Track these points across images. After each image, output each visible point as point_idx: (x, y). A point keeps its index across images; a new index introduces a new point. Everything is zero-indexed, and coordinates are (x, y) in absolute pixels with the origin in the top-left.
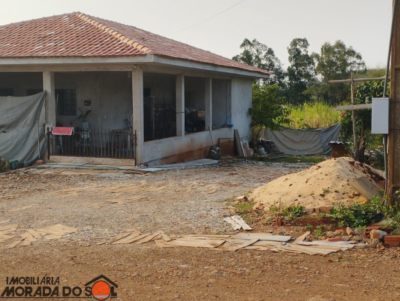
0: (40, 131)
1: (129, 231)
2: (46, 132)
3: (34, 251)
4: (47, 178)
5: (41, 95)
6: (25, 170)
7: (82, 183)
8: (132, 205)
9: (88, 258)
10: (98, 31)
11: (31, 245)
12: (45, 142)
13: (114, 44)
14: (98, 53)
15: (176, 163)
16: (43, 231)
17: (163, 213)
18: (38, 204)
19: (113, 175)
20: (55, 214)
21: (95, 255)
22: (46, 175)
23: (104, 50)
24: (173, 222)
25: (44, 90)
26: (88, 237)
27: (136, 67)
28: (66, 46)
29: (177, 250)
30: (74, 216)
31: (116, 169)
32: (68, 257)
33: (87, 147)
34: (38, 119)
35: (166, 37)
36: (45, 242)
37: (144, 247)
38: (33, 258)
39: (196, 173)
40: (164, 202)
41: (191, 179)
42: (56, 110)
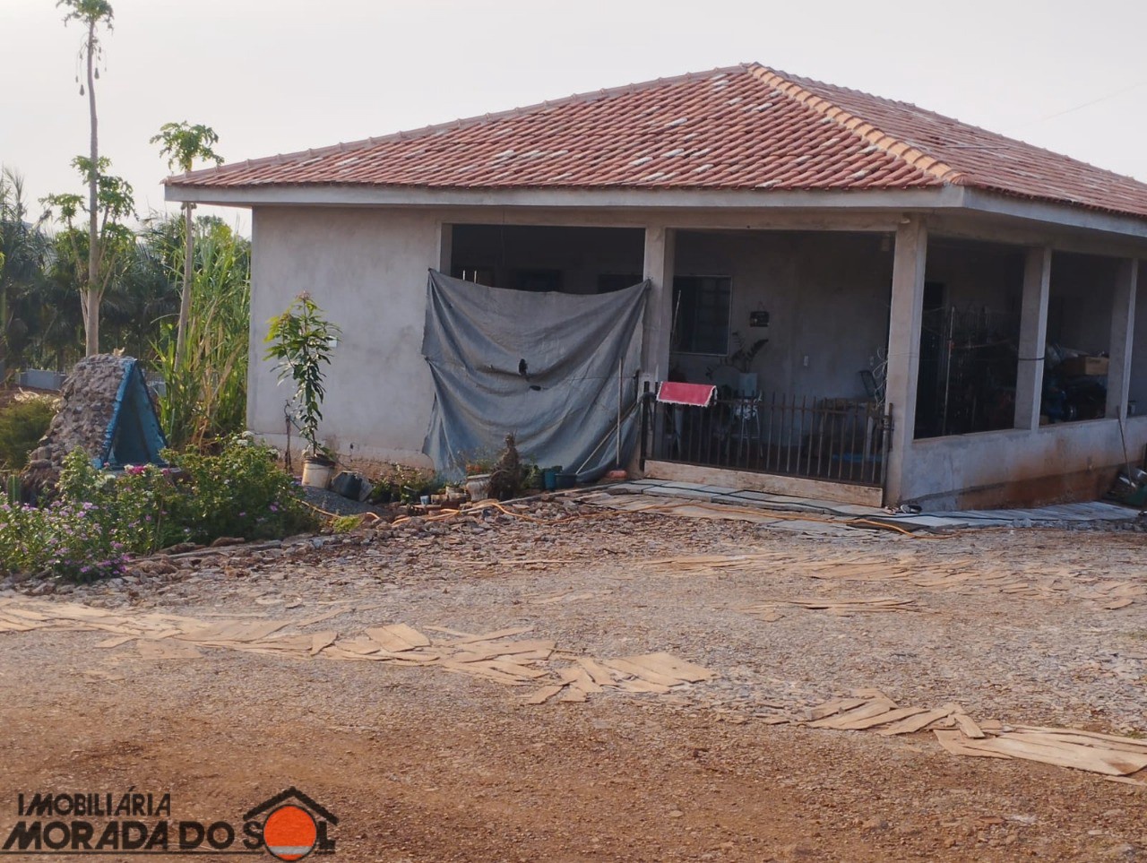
0: (624, 391)
1: (860, 694)
2: (641, 394)
3: (594, 720)
4: (634, 522)
5: (636, 293)
6: (577, 495)
7: (728, 544)
8: (871, 620)
9: (739, 759)
10: (807, 118)
11: (586, 701)
12: (635, 420)
13: (849, 155)
14: (802, 180)
15: (1007, 508)
16: (620, 668)
17: (962, 654)
18: (610, 591)
19: (817, 527)
20: (654, 623)
21: (759, 752)
22: (633, 512)
23: (819, 172)
24: (993, 682)
25: (645, 278)
26: (742, 697)
27: (908, 221)
28: (716, 157)
29: (1003, 768)
30: (703, 635)
31: (826, 511)
32: (685, 747)
33: (748, 443)
34: (623, 358)
35: (1005, 135)
36: (625, 697)
37: (903, 748)
38: (590, 740)
39: (1070, 543)
40: (966, 621)
41: (1053, 559)
42: (671, 334)
